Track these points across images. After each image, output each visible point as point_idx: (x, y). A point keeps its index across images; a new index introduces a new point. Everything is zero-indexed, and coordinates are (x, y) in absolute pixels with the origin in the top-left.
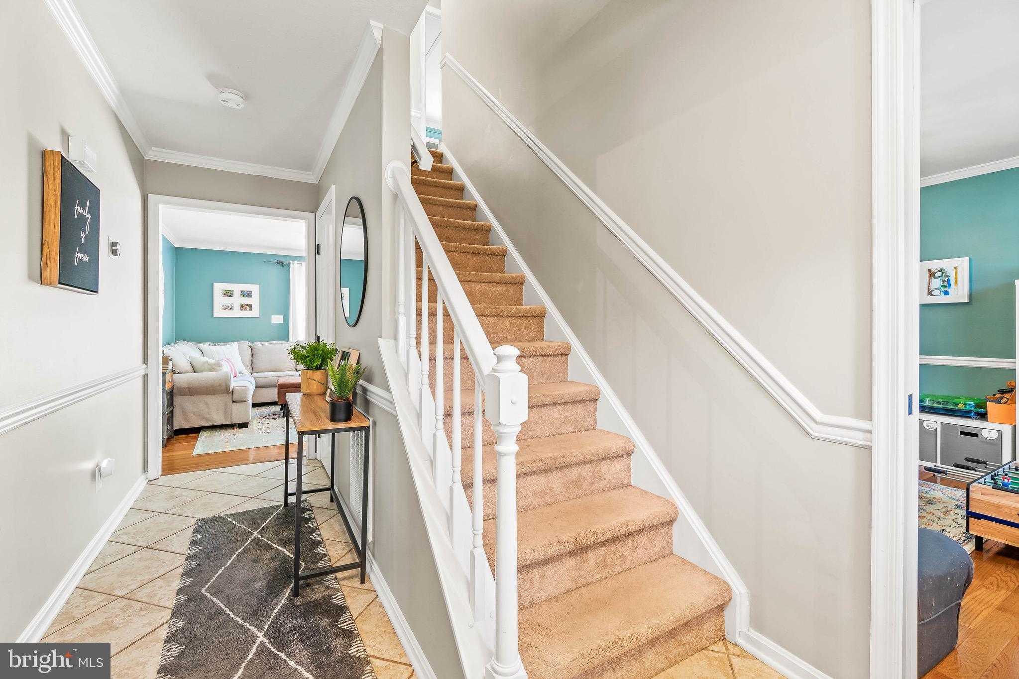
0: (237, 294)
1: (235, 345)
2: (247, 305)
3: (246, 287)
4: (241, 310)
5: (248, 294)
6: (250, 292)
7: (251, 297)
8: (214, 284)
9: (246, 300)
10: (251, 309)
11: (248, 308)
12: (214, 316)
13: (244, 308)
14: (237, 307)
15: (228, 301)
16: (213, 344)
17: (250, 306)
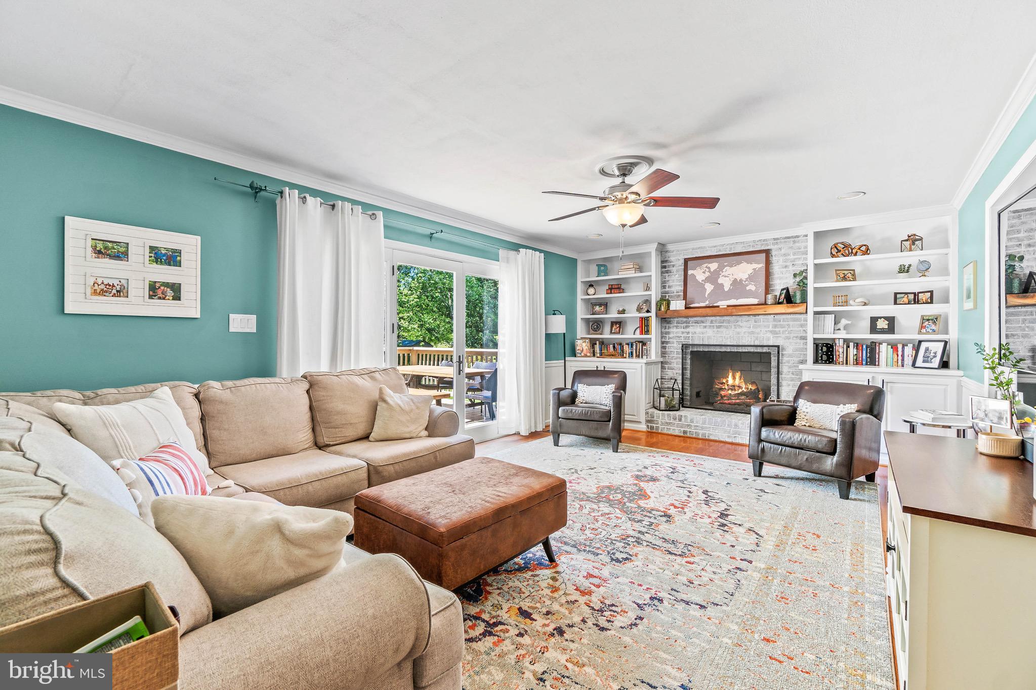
0: (138, 254)
1: (164, 391)
2: (166, 285)
3: (166, 240)
4: (151, 297)
5: (172, 258)
6: (174, 251)
7: (178, 264)
8: (67, 218)
9: (164, 274)
10: (177, 297)
11: (170, 293)
12: (65, 312)
13: (159, 292)
14: (138, 290)
15: (109, 270)
16: (78, 395)
17: (176, 291)
